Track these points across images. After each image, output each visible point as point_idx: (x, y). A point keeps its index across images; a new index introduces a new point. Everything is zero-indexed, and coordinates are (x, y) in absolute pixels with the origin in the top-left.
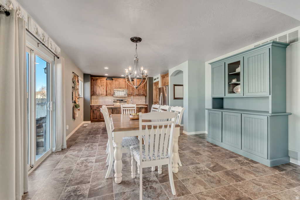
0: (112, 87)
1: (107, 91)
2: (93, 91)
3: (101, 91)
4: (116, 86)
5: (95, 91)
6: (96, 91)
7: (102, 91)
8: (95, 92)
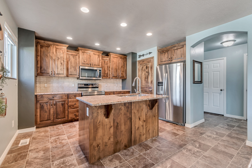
0: (78, 63)
1: (67, 70)
2: (41, 68)
3: (57, 68)
4: (84, 62)
5: (44, 66)
6: (48, 68)
7: (59, 68)
8: (44, 70)
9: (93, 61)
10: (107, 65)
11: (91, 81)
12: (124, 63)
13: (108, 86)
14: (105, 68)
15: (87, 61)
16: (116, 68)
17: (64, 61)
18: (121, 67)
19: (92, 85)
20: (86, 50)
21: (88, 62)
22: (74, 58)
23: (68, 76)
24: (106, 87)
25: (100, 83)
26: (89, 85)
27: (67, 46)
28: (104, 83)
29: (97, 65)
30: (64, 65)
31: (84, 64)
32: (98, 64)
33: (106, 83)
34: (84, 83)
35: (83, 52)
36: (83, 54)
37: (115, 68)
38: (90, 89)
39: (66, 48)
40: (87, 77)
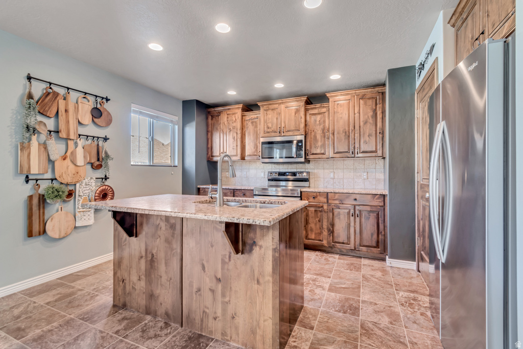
9: (285, 122)
10: (322, 126)
11: (295, 165)
12: (375, 111)
13: (336, 177)
14: (315, 133)
15: (272, 126)
16: (345, 129)
17: (237, 133)
18: (362, 124)
19: (294, 174)
20: (270, 104)
21: (274, 128)
22: (253, 125)
23: (244, 158)
24: (332, 180)
25: (316, 171)
26: (287, 175)
27: (241, 106)
28: (326, 171)
29: (293, 131)
30: (237, 140)
31: (268, 132)
32: (296, 127)
33: (332, 170)
34: (278, 170)
35: (266, 109)
36: (266, 113)
37: (341, 130)
38: (290, 183)
39: (240, 110)
40: (286, 158)
